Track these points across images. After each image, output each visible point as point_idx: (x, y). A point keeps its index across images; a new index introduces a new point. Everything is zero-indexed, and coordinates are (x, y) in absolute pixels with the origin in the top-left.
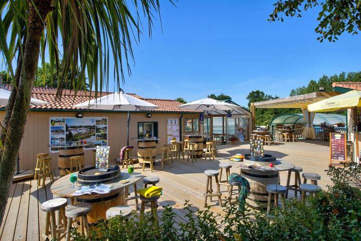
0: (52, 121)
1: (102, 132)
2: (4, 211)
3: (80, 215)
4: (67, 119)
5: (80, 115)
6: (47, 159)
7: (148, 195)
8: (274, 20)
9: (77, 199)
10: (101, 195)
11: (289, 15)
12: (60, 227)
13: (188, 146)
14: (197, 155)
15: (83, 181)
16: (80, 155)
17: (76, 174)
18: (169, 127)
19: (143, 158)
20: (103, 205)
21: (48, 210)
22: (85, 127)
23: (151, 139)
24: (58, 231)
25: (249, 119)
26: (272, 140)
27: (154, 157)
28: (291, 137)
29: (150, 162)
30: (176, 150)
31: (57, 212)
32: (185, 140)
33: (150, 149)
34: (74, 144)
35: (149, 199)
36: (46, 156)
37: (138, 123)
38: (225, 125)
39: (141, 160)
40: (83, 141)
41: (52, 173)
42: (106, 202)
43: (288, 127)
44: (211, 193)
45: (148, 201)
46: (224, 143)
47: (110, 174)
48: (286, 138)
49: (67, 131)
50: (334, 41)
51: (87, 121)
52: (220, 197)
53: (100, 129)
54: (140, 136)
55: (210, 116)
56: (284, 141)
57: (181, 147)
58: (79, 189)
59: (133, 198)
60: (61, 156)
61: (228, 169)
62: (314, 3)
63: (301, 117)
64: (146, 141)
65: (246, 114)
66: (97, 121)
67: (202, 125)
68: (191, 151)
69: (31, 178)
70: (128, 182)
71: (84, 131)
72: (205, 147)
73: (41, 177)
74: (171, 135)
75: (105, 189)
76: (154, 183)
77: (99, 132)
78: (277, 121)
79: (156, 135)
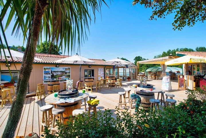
0: (44, 68)
1: (68, 74)
2: (21, 111)
3: (59, 113)
4: (51, 68)
5: (58, 66)
6: (42, 86)
7: (92, 104)
8: (152, 19)
9: (58, 105)
10: (70, 103)
11: (160, 17)
12: (49, 119)
13: (108, 81)
14: (112, 86)
15: (60, 96)
16: (58, 84)
17: (57, 93)
18: (99, 72)
19: (87, 86)
20: (70, 108)
21: (44, 111)
22: (60, 71)
23: (91, 78)
24: (48, 121)
25: (136, 69)
26: (147, 79)
27: (92, 86)
28: (155, 78)
29: (91, 88)
30: (102, 83)
31: (48, 112)
32: (107, 78)
33: (91, 82)
34: (55, 80)
35: (93, 105)
36: (41, 85)
37: (85, 70)
38: (125, 72)
39: (86, 88)
40: (59, 78)
41: (44, 93)
42: (72, 107)
43: (154, 73)
44: (121, 103)
45: (92, 106)
46: (124, 80)
47: (74, 93)
48: (153, 78)
49: (51, 73)
50: (181, 30)
51: (61, 69)
52: (125, 105)
53: (67, 72)
54: (86, 76)
55: (118, 68)
56: (152, 79)
57: (105, 81)
58: (59, 100)
59: (84, 105)
60: (49, 85)
61: (129, 92)
62: (171, 12)
63: (160, 68)
64: (89, 79)
65: (134, 67)
66: (65, 69)
67: (114, 72)
68: (110, 83)
69: (35, 95)
70: (83, 97)
71: (59, 73)
72: (116, 82)
73: (39, 95)
74: (100, 76)
75: (72, 100)
76: (94, 98)
77: (67, 74)
78: (148, 70)
79: (93, 75)
